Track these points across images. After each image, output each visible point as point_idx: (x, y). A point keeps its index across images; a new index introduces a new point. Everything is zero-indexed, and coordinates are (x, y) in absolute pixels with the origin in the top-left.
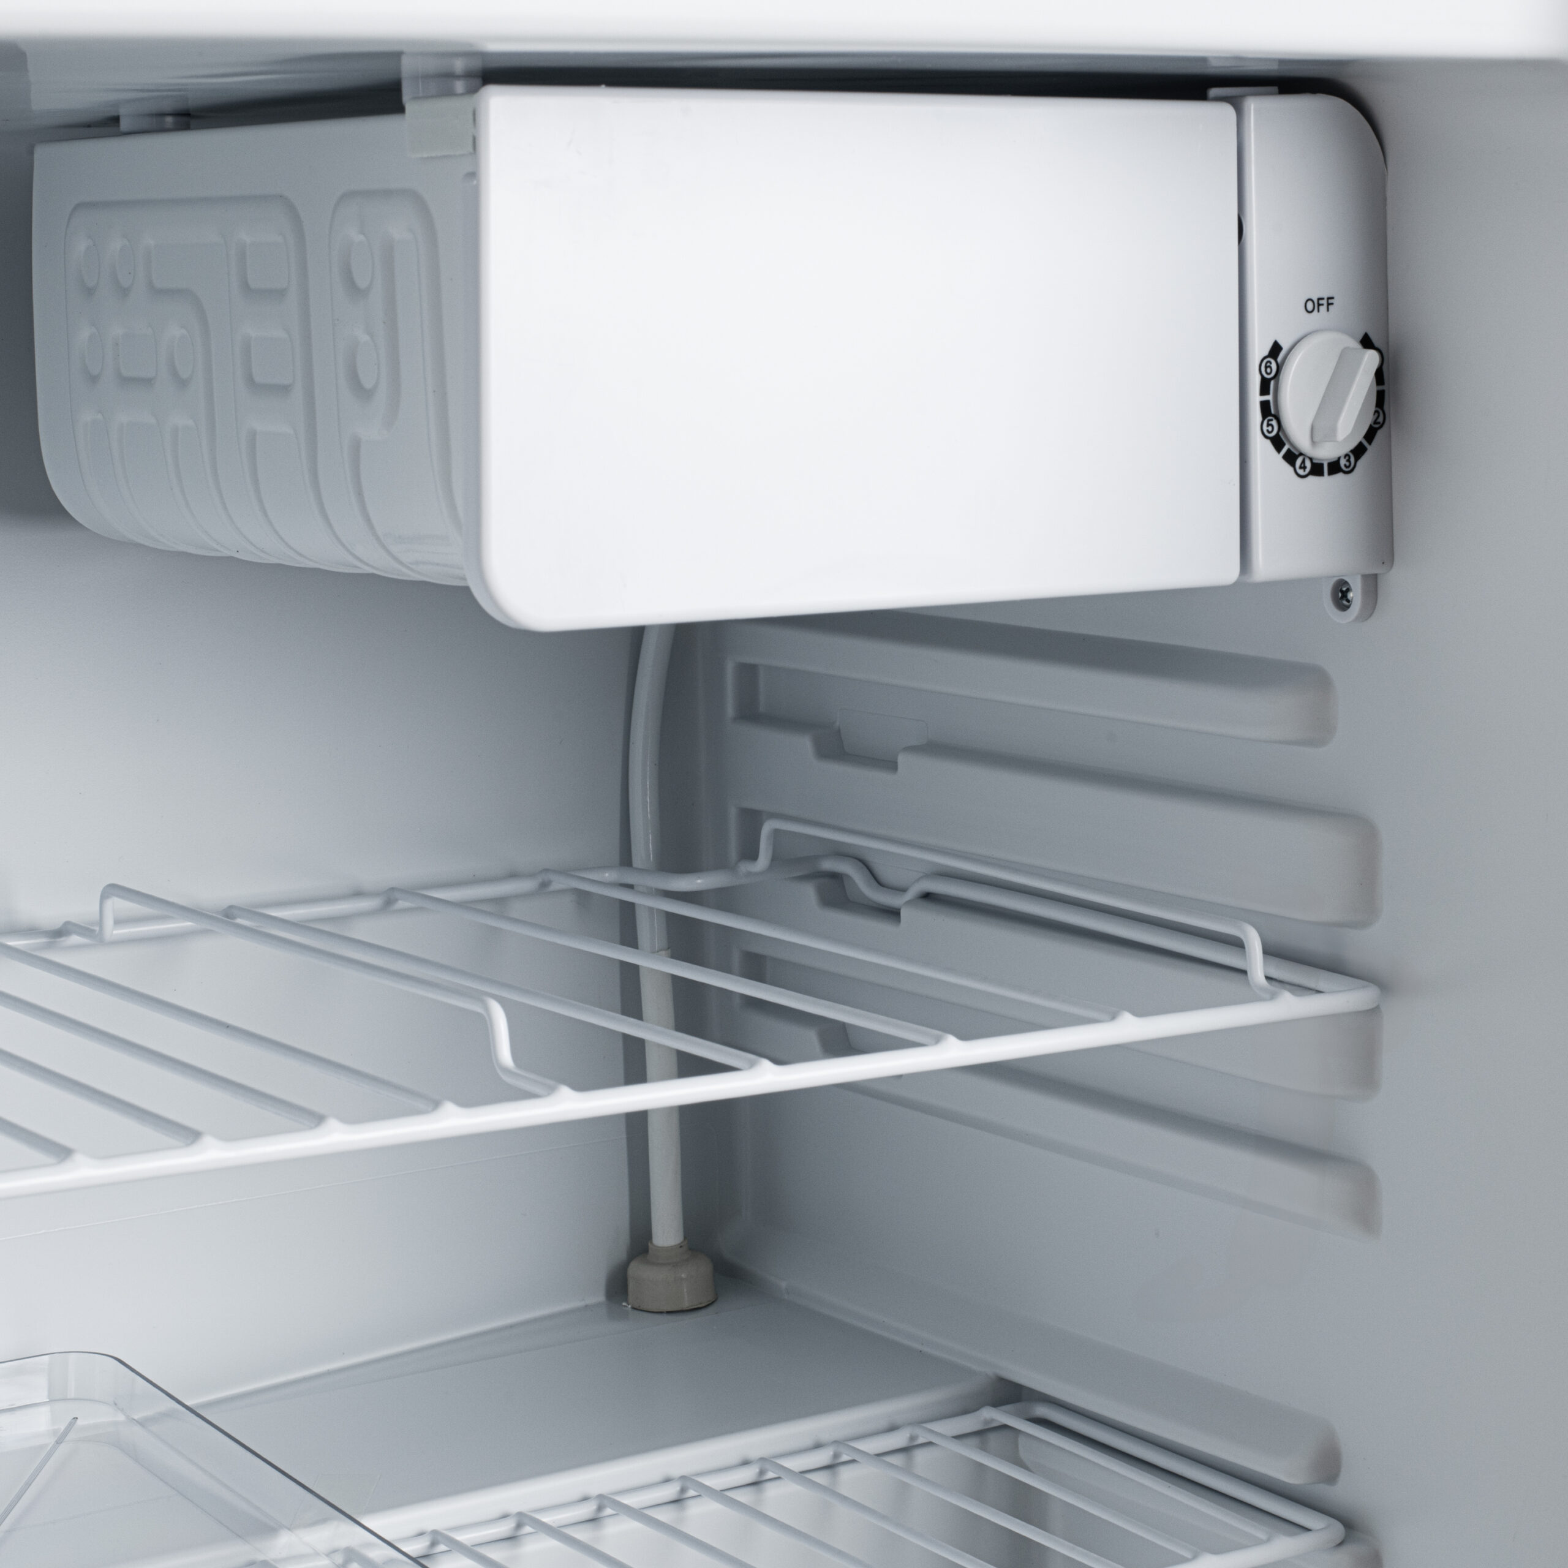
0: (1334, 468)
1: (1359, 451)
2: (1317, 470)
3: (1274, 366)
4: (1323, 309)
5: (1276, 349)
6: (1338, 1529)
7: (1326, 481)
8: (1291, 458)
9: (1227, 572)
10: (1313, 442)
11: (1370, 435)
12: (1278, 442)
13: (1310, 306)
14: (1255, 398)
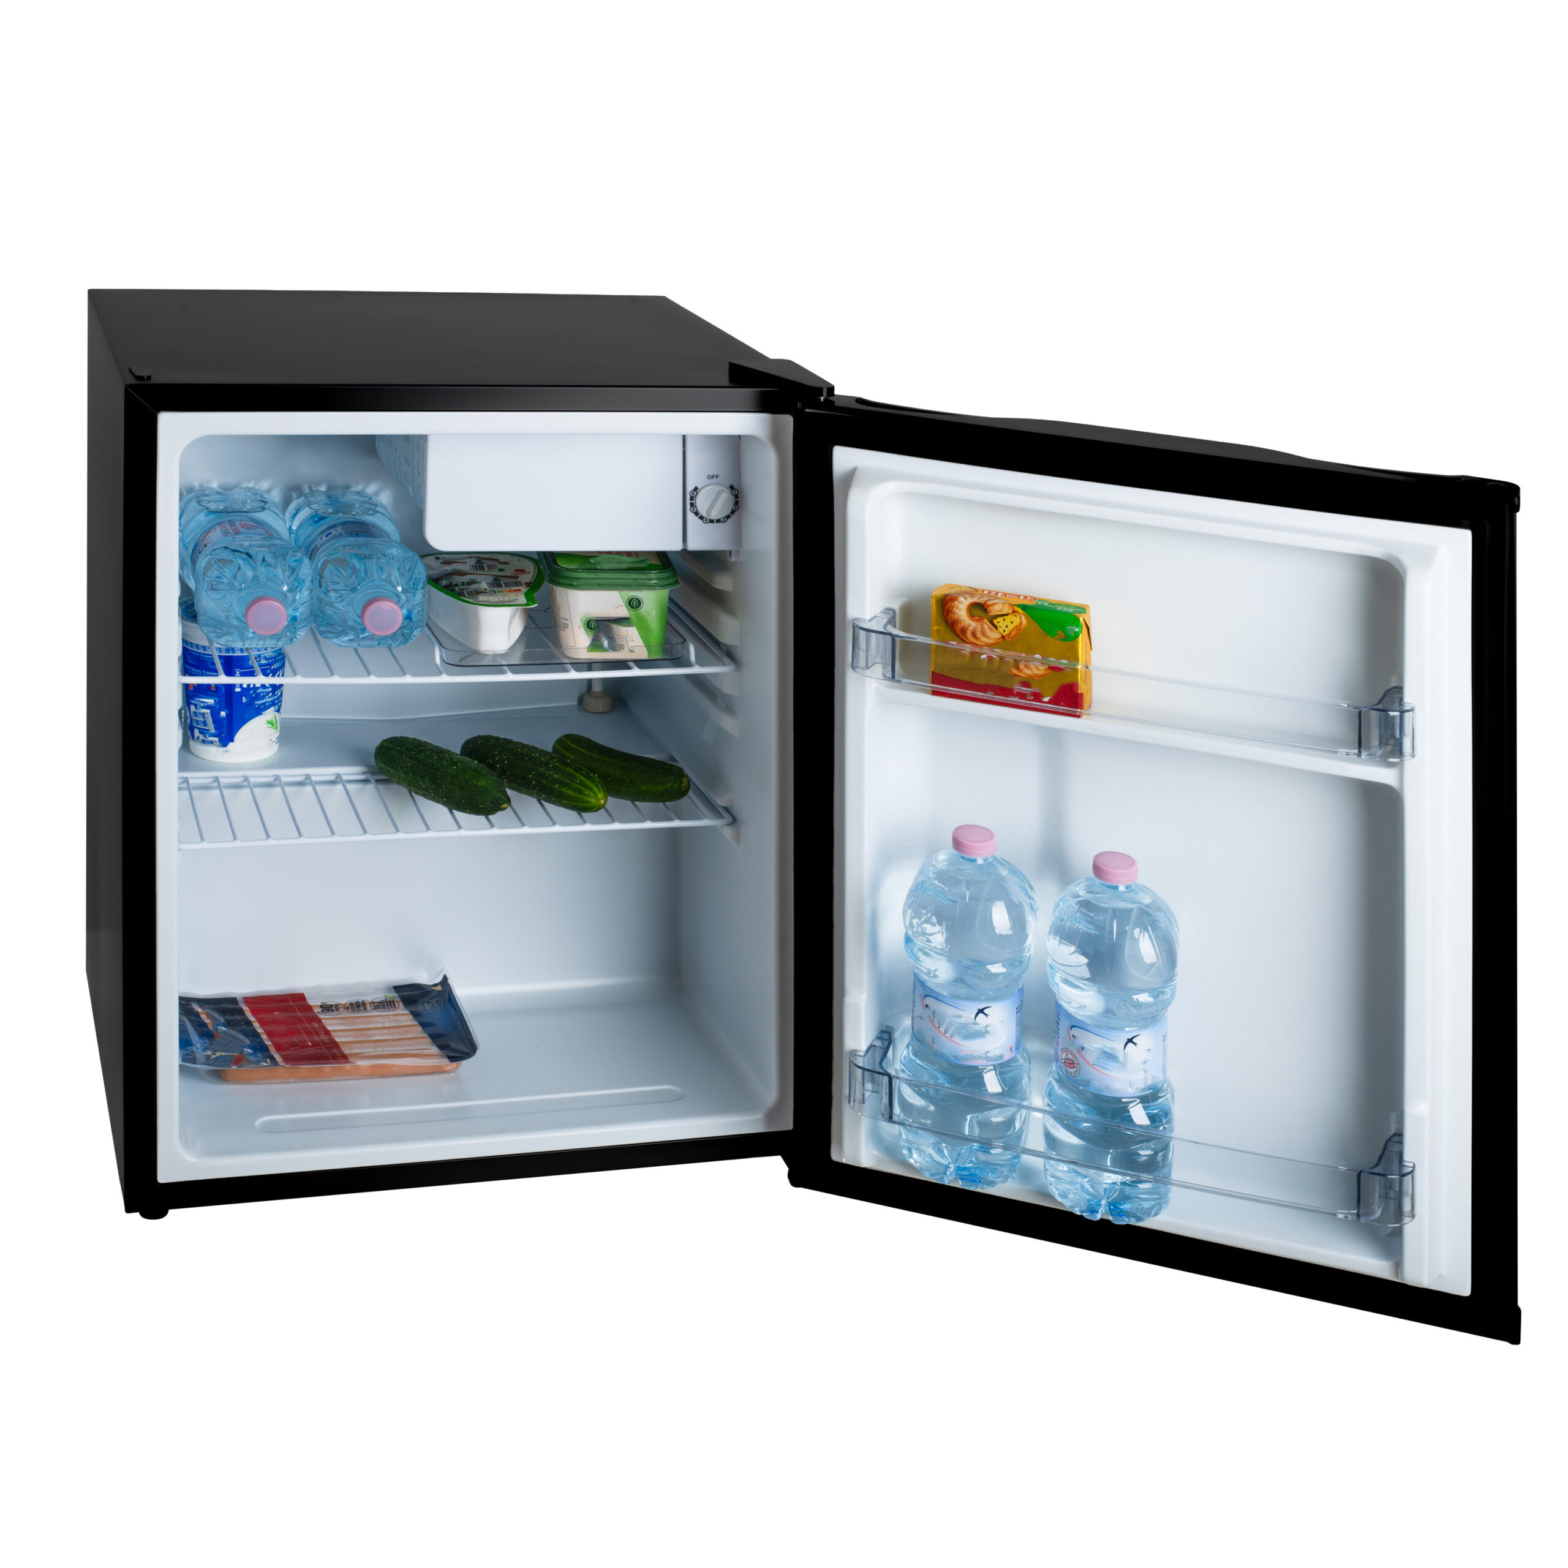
0: (718, 521)
1: (728, 517)
2: (711, 521)
3: (695, 493)
4: (715, 478)
5: (696, 489)
6: (730, 819)
7: (715, 525)
8: (701, 518)
9: (677, 546)
10: (707, 515)
11: (733, 512)
12: (697, 514)
13: (709, 477)
14: (688, 502)
